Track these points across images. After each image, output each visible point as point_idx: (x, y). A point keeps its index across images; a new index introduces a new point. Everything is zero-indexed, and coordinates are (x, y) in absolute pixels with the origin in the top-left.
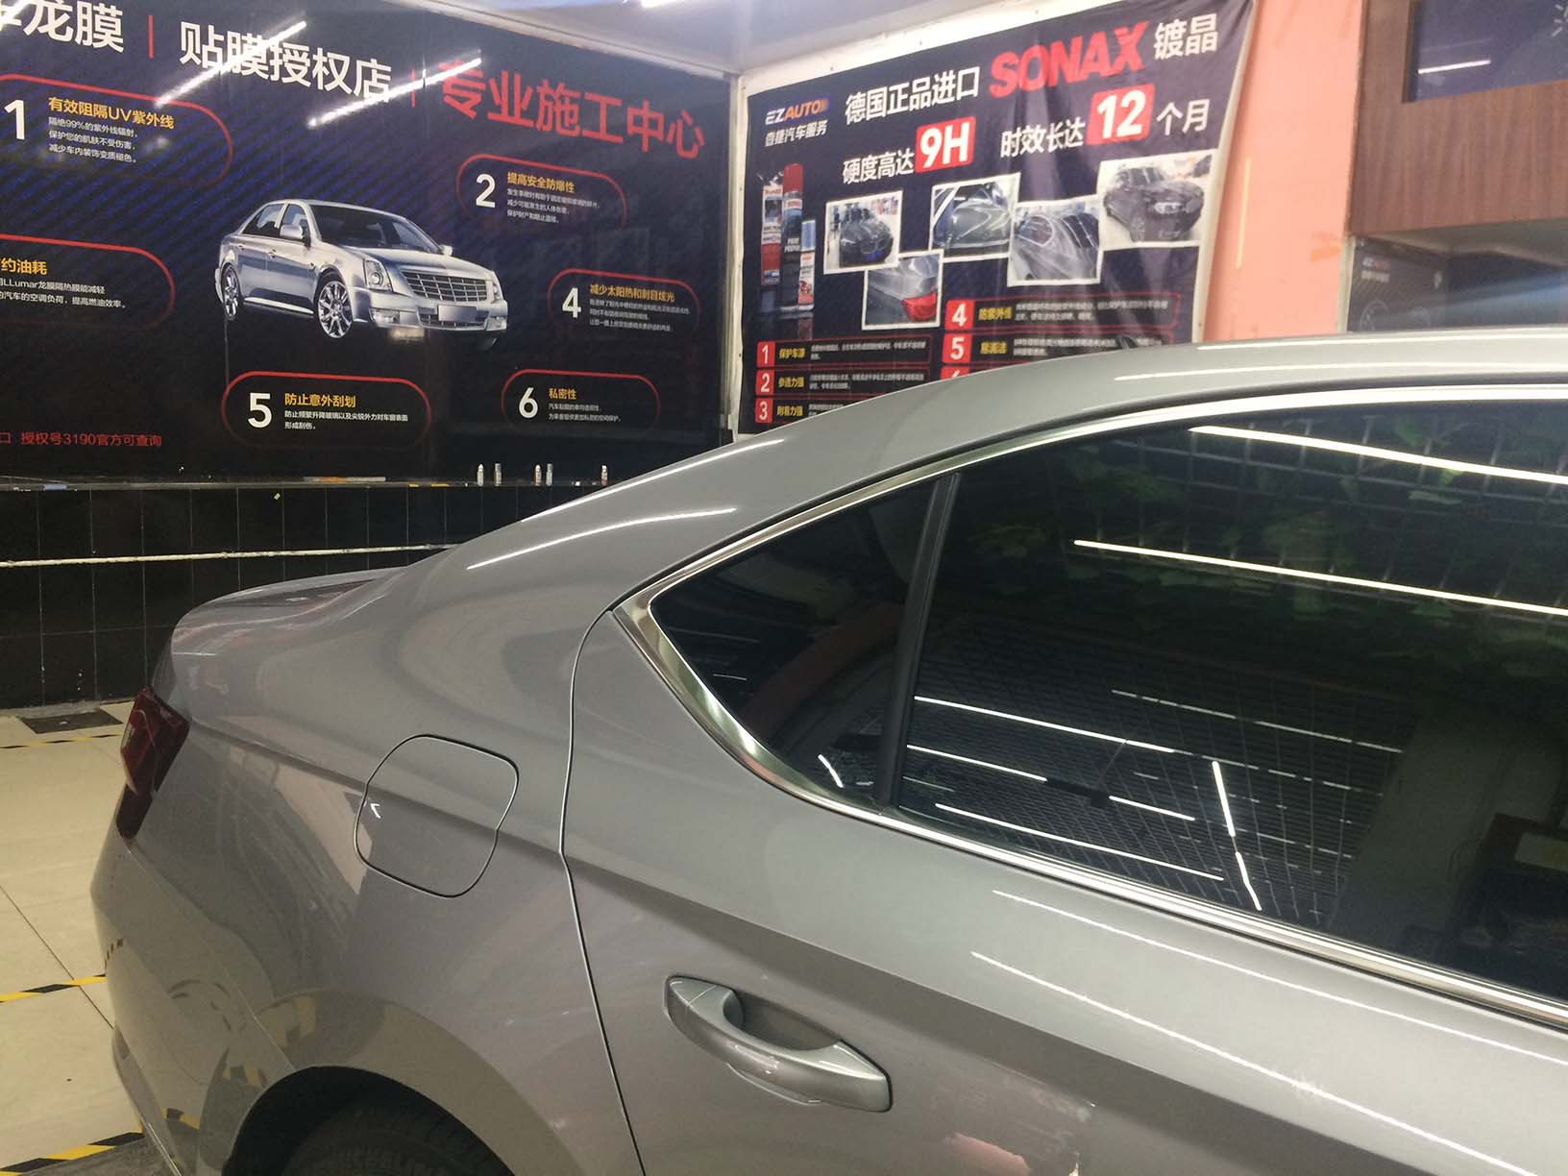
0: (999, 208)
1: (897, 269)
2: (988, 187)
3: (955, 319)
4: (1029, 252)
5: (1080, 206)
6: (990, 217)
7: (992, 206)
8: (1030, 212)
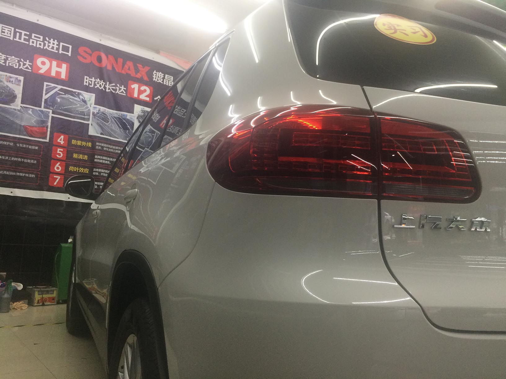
0: (84, 104)
1: (19, 110)
2: (77, 93)
3: (59, 141)
4: (102, 125)
5: (124, 115)
6: (79, 105)
7: (79, 101)
8: (101, 110)
